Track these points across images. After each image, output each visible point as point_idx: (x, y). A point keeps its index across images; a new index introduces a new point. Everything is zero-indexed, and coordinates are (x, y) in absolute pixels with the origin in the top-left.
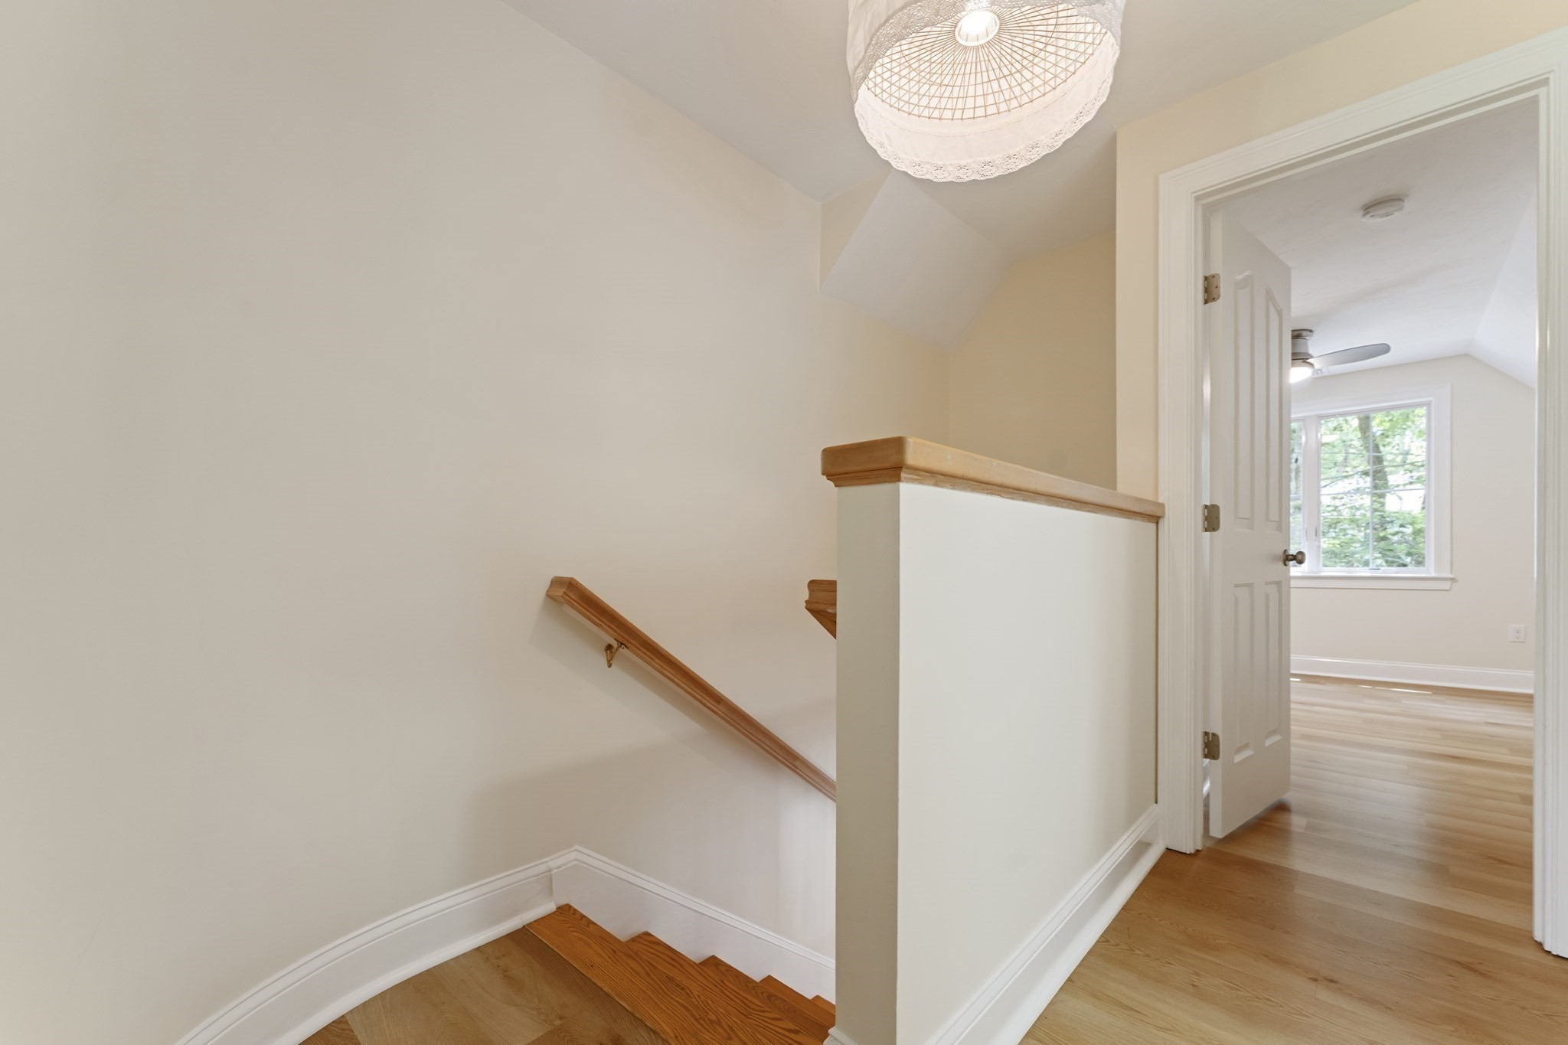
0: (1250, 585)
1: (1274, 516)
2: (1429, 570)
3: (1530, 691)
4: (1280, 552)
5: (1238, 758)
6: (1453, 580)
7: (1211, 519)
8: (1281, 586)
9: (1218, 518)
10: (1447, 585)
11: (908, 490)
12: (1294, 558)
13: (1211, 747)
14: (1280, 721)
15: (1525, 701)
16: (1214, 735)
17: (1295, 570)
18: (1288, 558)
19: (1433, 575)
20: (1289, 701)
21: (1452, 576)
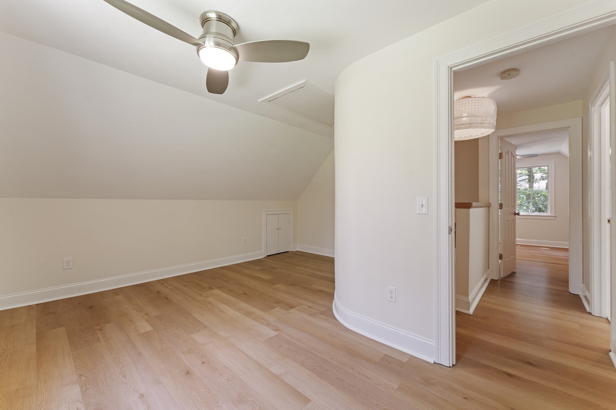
0: (508, 221)
1: (513, 204)
2: (548, 213)
3: (568, 248)
4: (514, 212)
5: (506, 260)
6: (555, 217)
7: (501, 206)
8: (514, 221)
9: (502, 206)
10: (553, 218)
11: (471, 210)
12: (517, 214)
13: (501, 257)
14: (514, 253)
15: (566, 250)
16: (501, 254)
17: (517, 216)
18: (515, 214)
19: (550, 215)
20: (516, 251)
21: (555, 215)
